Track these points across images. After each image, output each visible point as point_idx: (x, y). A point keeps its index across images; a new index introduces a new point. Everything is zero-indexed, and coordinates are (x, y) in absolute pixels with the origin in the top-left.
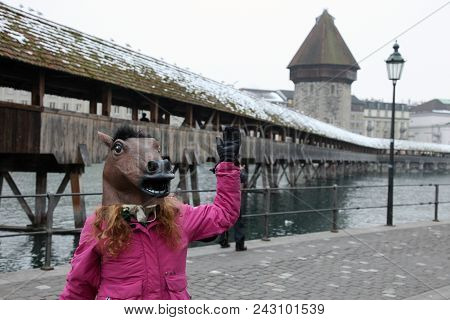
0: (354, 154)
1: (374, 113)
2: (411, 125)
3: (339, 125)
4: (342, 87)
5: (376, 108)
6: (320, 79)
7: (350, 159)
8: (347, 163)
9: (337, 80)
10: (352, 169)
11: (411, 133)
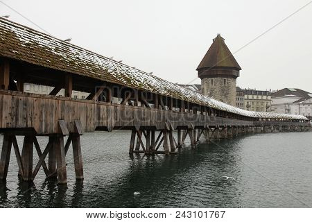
0: (239, 121)
1: (250, 97)
2: (272, 103)
3: (229, 103)
4: (231, 80)
5: (251, 94)
6: (216, 76)
7: (236, 124)
8: (234, 127)
9: (227, 76)
10: (238, 131)
11: (273, 108)
